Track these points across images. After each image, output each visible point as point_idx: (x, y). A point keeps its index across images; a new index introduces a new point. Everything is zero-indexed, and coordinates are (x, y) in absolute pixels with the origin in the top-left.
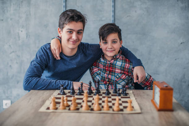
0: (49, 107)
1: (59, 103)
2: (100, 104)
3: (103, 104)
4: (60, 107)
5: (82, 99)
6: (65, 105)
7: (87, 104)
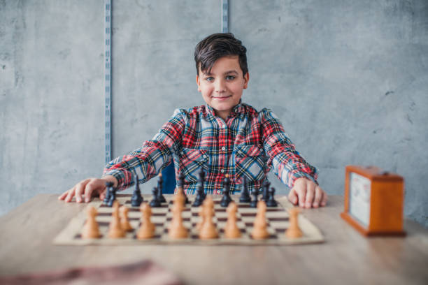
0: (80, 233)
3: (221, 225)
5: (163, 215)
7: (181, 225)
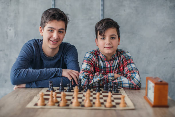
0: (37, 103)
1: (48, 99)
2: (91, 101)
4: (49, 103)
6: (54, 101)
7: (77, 101)
